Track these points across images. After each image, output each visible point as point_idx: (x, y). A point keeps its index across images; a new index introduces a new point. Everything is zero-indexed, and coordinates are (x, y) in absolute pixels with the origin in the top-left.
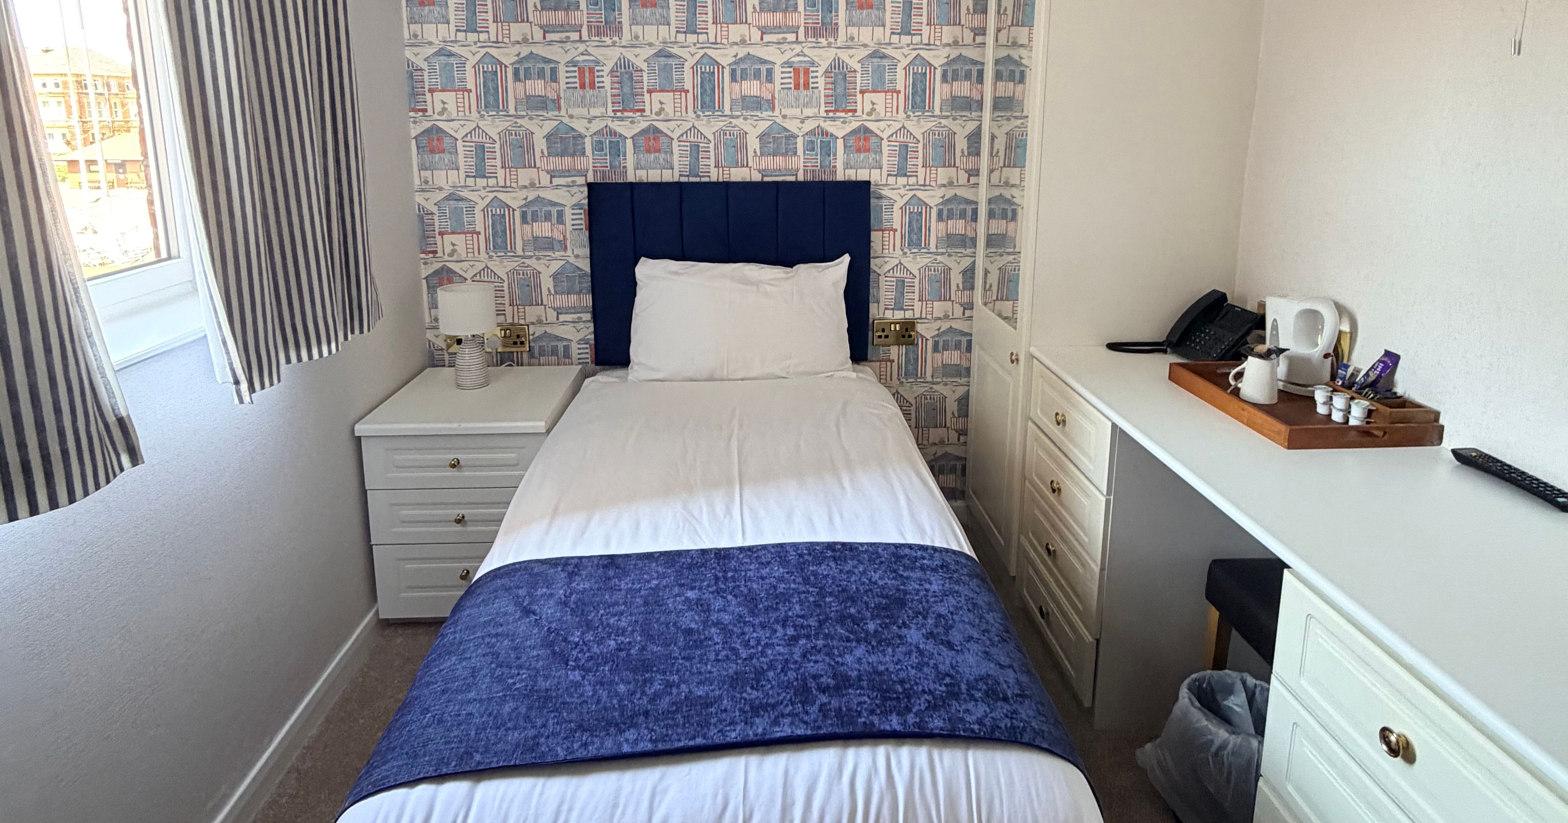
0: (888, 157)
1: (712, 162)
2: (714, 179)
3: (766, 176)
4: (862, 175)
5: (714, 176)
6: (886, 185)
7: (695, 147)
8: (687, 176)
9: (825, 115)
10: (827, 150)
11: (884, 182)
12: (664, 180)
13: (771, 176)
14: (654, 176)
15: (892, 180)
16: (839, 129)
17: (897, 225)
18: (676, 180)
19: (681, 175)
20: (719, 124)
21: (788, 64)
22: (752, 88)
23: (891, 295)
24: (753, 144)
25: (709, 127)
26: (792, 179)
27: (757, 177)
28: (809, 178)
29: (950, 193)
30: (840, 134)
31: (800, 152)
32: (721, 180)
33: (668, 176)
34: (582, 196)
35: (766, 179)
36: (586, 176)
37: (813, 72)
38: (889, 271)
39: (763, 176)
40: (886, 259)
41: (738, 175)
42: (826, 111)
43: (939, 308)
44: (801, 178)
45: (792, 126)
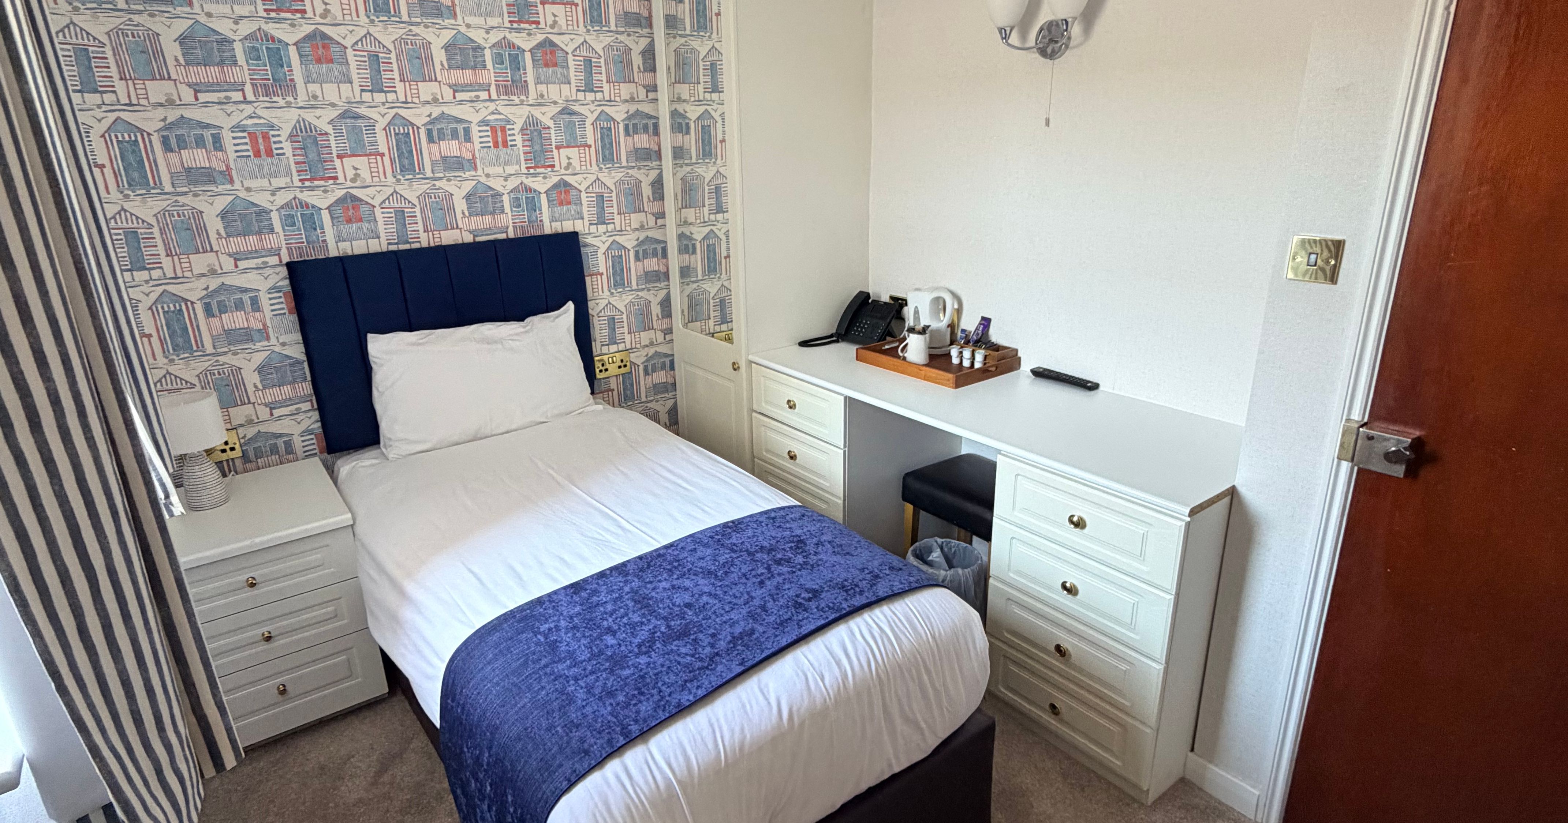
0: (588, 210)
1: (420, 227)
2: (425, 244)
3: (477, 236)
4: (568, 227)
5: (424, 241)
6: (590, 234)
7: (400, 214)
8: (396, 244)
9: (526, 171)
10: (533, 205)
11: (587, 231)
12: (371, 251)
13: (482, 235)
14: (359, 247)
15: (593, 229)
16: (540, 185)
17: (602, 269)
18: (385, 249)
19: (389, 244)
20: (422, 187)
21: (484, 122)
22: (451, 148)
23: (606, 332)
24: (460, 205)
25: (412, 191)
26: (503, 236)
27: (468, 238)
28: (519, 234)
29: (642, 236)
30: (542, 188)
31: (507, 208)
32: (432, 245)
33: (375, 246)
34: (280, 278)
35: (478, 239)
36: (279, 255)
37: (509, 129)
38: (601, 311)
39: (475, 236)
40: (597, 301)
41: (449, 238)
42: (527, 168)
43: (645, 337)
44: (511, 235)
45: (497, 184)
